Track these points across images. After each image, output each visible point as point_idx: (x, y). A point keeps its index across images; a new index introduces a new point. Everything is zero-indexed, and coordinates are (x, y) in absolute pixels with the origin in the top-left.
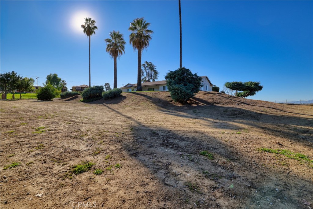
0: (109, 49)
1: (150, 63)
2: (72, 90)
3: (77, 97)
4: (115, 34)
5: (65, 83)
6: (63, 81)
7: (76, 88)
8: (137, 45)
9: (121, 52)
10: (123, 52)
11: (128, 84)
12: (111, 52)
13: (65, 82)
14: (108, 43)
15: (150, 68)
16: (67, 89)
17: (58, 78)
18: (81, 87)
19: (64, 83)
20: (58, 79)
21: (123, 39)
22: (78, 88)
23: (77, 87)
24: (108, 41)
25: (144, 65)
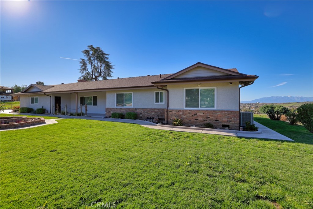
1: (98, 48)
15: (97, 57)
25: (87, 52)
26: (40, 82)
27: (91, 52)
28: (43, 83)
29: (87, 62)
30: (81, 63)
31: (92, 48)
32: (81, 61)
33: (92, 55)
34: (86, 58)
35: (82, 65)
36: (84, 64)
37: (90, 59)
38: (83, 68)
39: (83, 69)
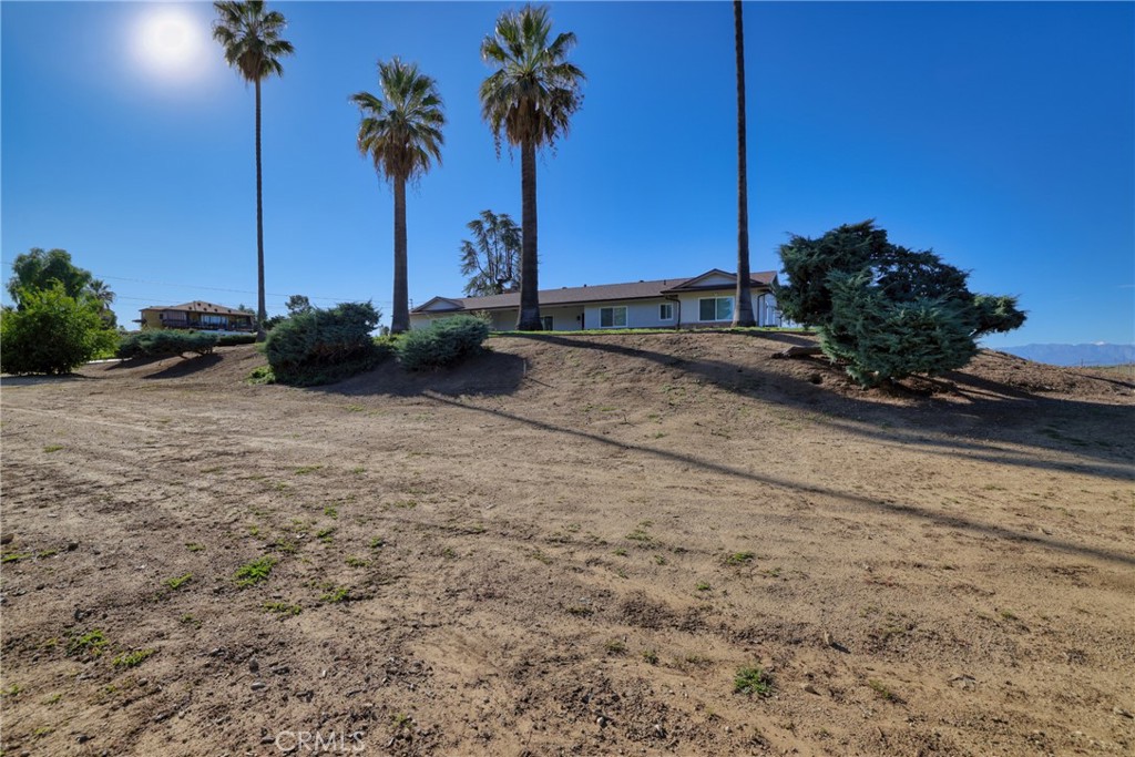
0: (370, 140)
1: (504, 216)
2: (143, 322)
3: (217, 358)
4: (399, 75)
5: (108, 294)
6: (97, 285)
7: (161, 316)
8: (519, 128)
9: (424, 159)
10: (432, 158)
11: (437, 300)
12: (378, 153)
13: (108, 290)
14: (369, 113)
15: (504, 238)
16: (114, 319)
17: (75, 269)
18: (188, 313)
19: (100, 291)
20: (74, 275)
21: (438, 98)
22: (175, 317)
23: (165, 310)
24: (368, 105)
25: (477, 225)
26: (299, 298)
27: (487, 226)
28: (307, 300)
29: (477, 248)
30: (463, 249)
31: (490, 216)
32: (464, 245)
33: (488, 231)
34: (474, 239)
35: (465, 254)
36: (471, 253)
37: (484, 242)
38: (467, 261)
39: (469, 264)
